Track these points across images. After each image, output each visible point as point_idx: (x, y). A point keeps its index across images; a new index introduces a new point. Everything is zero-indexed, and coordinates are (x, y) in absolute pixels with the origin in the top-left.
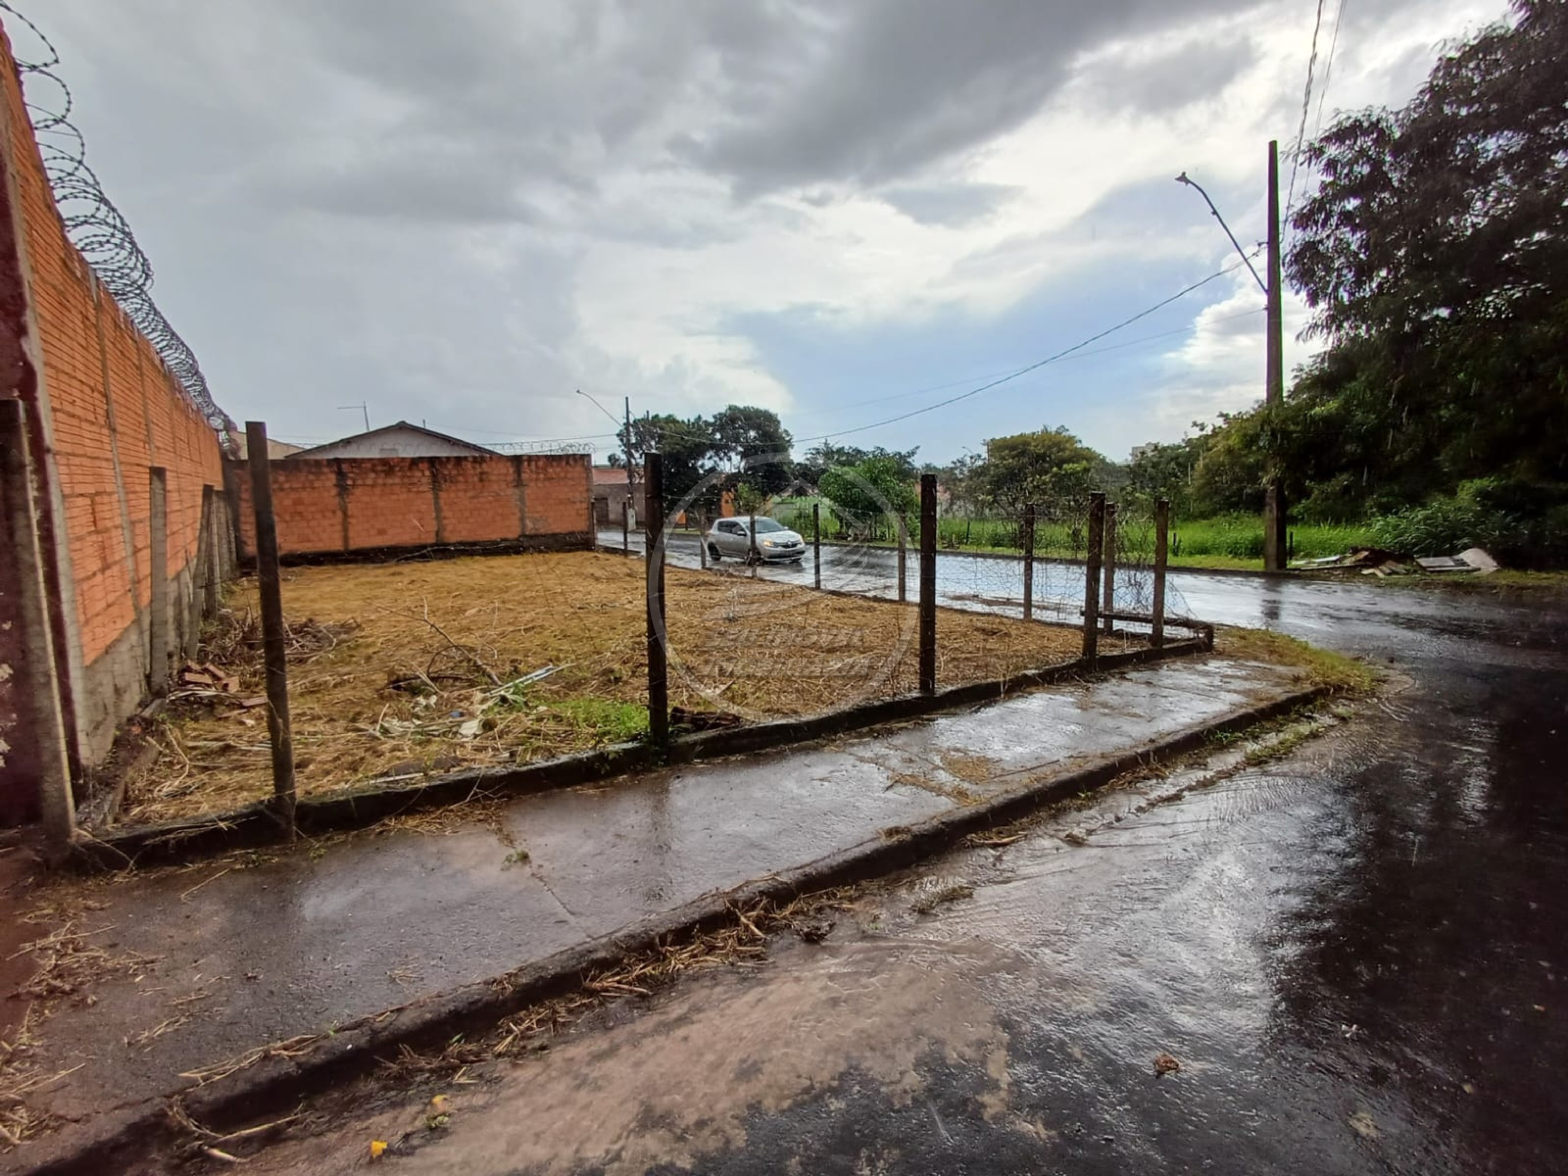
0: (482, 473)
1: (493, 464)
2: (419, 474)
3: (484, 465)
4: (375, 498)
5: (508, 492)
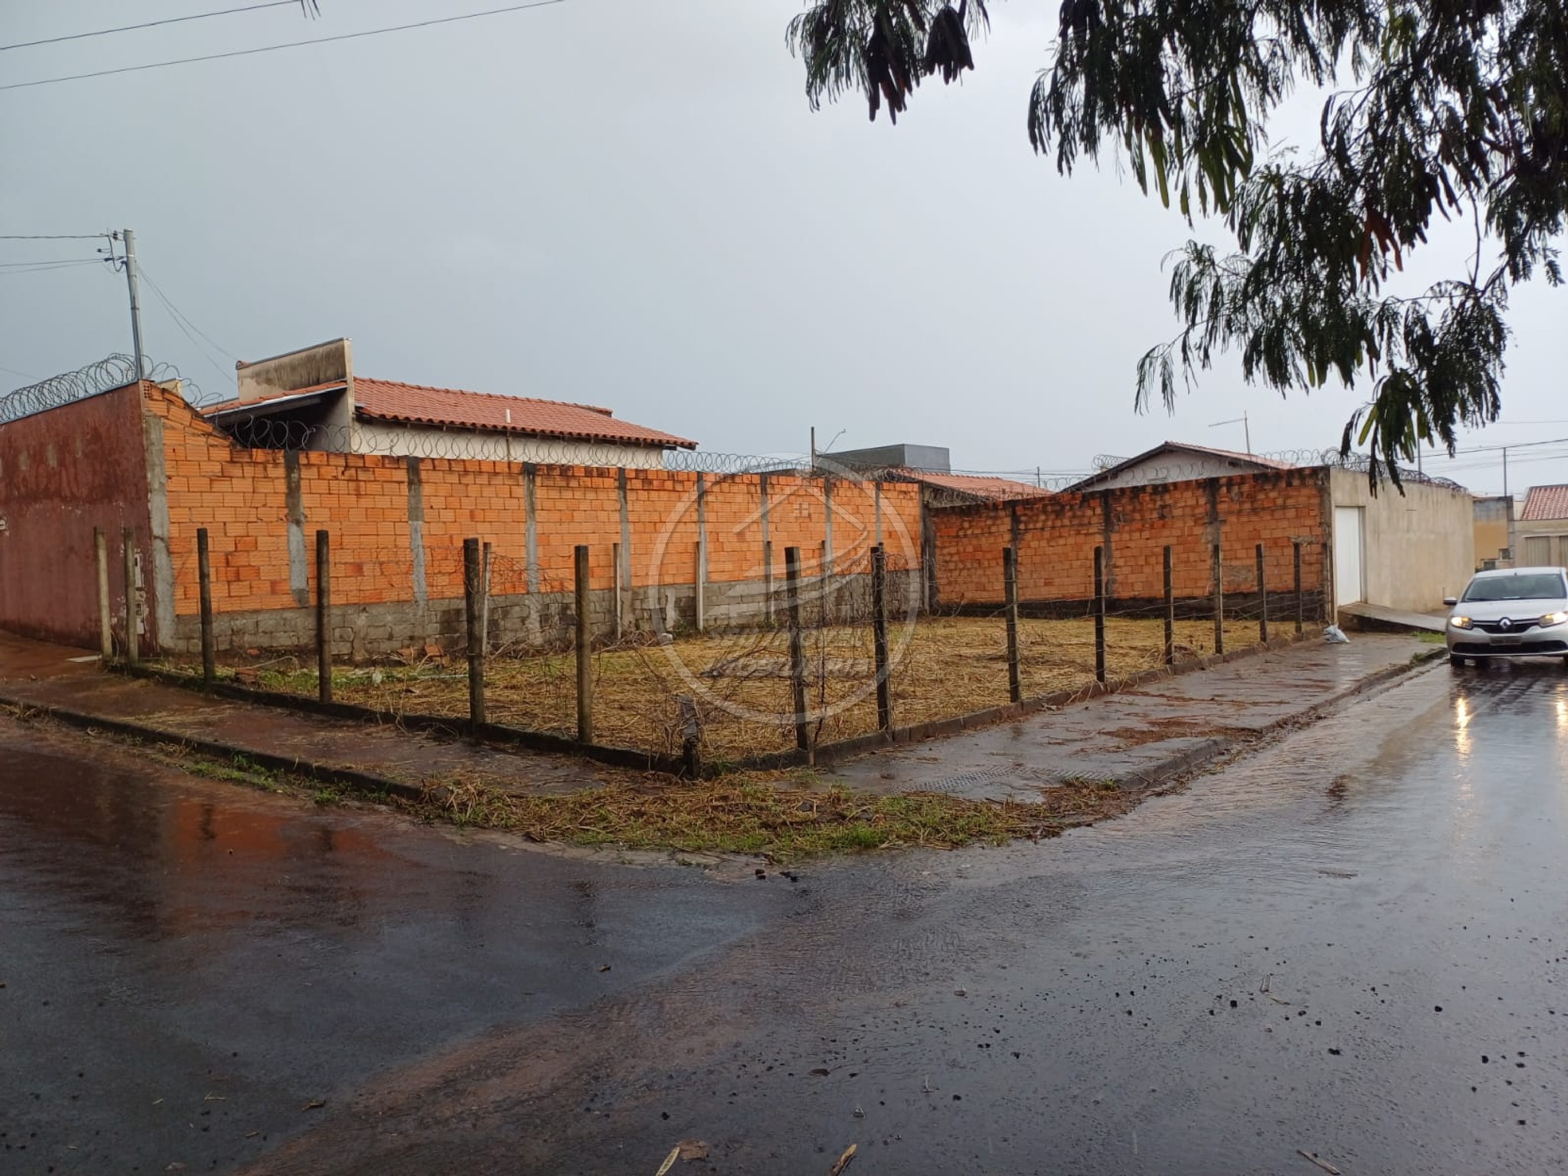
0: (1163, 507)
1: (1177, 495)
2: (1089, 513)
3: (1167, 497)
4: (1044, 543)
5: (1198, 530)
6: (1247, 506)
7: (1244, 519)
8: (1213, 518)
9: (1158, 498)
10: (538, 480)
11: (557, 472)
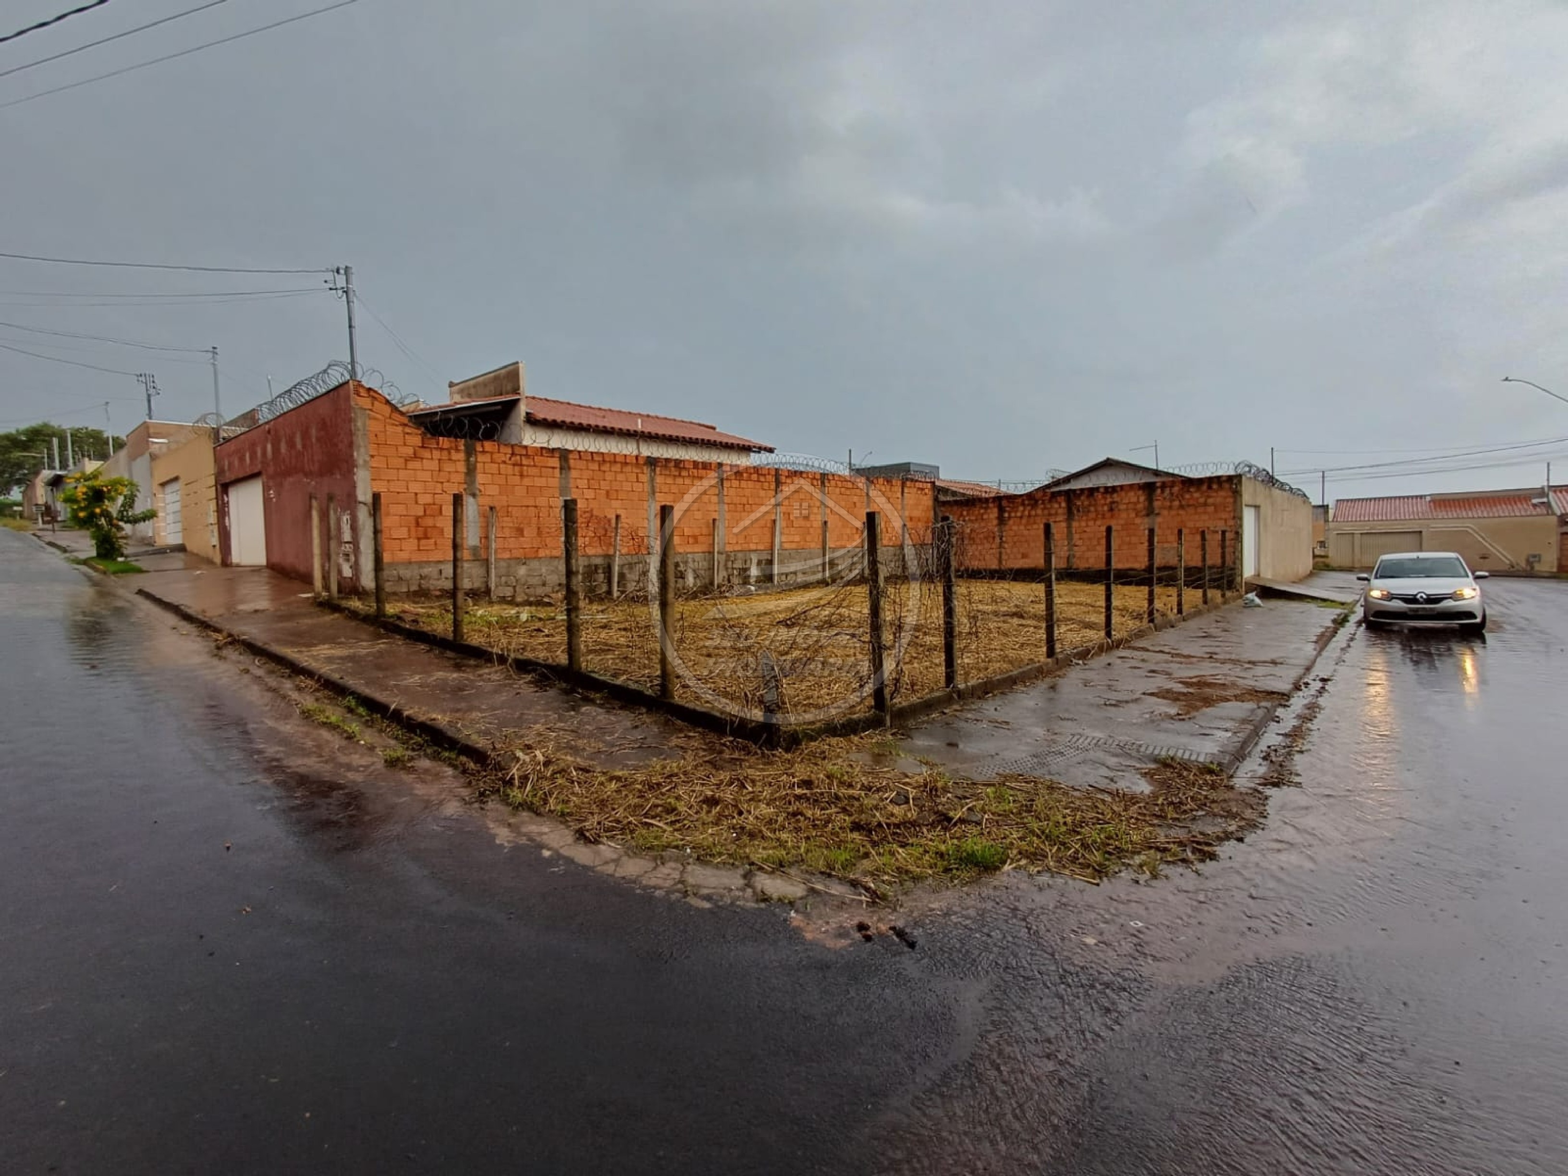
0: (1112, 503)
1: (1123, 494)
2: (1056, 506)
3: (1115, 495)
4: (1022, 527)
5: (1138, 521)
6: (1176, 503)
7: (1173, 513)
8: (1150, 512)
9: (1108, 496)
10: (658, 469)
11: (672, 464)
